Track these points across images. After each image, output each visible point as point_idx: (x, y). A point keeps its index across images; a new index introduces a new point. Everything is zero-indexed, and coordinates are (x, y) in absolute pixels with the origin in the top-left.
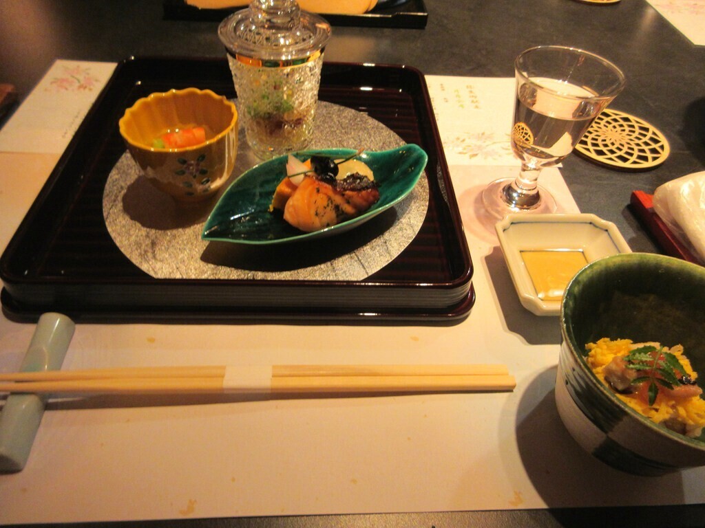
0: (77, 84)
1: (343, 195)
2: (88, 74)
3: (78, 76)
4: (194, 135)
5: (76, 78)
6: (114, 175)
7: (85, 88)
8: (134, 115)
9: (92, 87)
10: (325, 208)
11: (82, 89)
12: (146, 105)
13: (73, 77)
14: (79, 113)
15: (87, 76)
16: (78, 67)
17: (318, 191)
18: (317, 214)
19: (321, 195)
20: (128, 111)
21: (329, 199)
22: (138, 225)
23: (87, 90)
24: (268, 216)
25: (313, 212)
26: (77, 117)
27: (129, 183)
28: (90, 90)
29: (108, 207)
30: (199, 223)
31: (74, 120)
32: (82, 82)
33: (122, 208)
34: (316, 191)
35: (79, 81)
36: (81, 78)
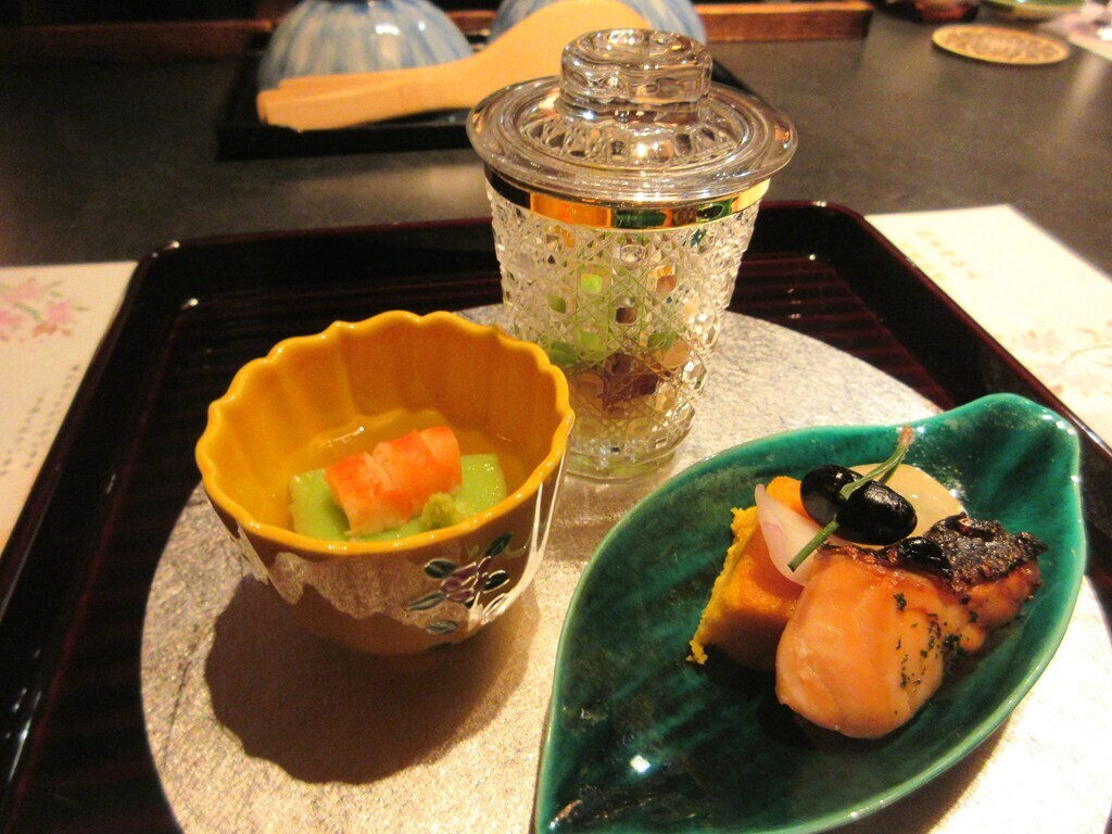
0: (31, 324)
1: (965, 601)
2: (57, 295)
3: (32, 304)
4: (428, 454)
5: (28, 309)
6: (165, 587)
7: (52, 330)
8: (235, 416)
9: (69, 326)
10: (924, 654)
11: (44, 336)
12: (269, 380)
13: (19, 306)
14: (40, 400)
15: (57, 301)
16: (32, 280)
17: (901, 603)
18: (904, 683)
19: (912, 617)
20: (216, 409)
21: (933, 620)
22: (277, 774)
23: (57, 335)
24: (693, 681)
25: (893, 678)
26: (35, 410)
27: (217, 610)
28: (67, 333)
29: (165, 708)
30: (474, 731)
31: (28, 421)
32: (44, 317)
33: (208, 711)
34: (893, 605)
35: (35, 314)
36: (39, 305)
